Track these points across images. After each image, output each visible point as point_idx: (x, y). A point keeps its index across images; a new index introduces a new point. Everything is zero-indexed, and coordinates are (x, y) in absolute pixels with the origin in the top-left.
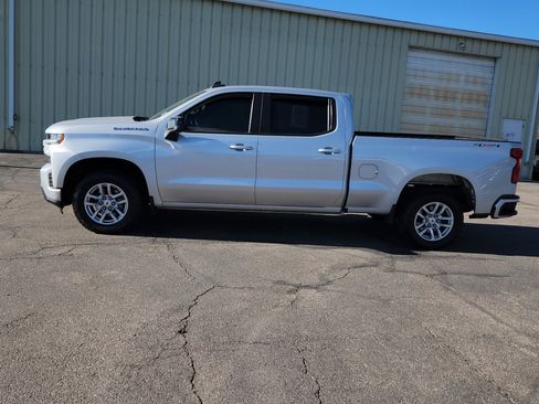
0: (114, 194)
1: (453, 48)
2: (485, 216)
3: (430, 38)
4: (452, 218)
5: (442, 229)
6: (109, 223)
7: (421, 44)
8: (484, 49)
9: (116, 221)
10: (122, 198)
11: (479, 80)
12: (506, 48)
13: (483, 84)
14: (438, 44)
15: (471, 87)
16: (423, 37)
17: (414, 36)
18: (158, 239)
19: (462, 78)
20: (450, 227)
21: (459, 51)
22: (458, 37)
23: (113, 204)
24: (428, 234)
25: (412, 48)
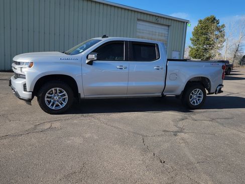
0: (60, 93)
1: (154, 21)
2: (213, 93)
3: (145, 16)
4: (203, 95)
5: (199, 100)
6: (58, 108)
7: (142, 18)
8: (165, 22)
9: (61, 107)
10: (64, 95)
11: (163, 35)
12: (173, 21)
13: (165, 36)
14: (148, 18)
15: (160, 38)
16: (142, 15)
17: (139, 14)
18: (85, 115)
19: (157, 34)
20: (201, 99)
21: (156, 22)
22: (156, 16)
23: (59, 98)
24: (194, 102)
25: (138, 20)
